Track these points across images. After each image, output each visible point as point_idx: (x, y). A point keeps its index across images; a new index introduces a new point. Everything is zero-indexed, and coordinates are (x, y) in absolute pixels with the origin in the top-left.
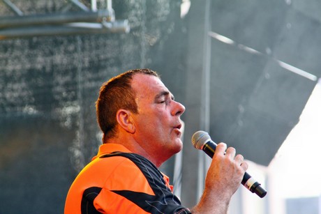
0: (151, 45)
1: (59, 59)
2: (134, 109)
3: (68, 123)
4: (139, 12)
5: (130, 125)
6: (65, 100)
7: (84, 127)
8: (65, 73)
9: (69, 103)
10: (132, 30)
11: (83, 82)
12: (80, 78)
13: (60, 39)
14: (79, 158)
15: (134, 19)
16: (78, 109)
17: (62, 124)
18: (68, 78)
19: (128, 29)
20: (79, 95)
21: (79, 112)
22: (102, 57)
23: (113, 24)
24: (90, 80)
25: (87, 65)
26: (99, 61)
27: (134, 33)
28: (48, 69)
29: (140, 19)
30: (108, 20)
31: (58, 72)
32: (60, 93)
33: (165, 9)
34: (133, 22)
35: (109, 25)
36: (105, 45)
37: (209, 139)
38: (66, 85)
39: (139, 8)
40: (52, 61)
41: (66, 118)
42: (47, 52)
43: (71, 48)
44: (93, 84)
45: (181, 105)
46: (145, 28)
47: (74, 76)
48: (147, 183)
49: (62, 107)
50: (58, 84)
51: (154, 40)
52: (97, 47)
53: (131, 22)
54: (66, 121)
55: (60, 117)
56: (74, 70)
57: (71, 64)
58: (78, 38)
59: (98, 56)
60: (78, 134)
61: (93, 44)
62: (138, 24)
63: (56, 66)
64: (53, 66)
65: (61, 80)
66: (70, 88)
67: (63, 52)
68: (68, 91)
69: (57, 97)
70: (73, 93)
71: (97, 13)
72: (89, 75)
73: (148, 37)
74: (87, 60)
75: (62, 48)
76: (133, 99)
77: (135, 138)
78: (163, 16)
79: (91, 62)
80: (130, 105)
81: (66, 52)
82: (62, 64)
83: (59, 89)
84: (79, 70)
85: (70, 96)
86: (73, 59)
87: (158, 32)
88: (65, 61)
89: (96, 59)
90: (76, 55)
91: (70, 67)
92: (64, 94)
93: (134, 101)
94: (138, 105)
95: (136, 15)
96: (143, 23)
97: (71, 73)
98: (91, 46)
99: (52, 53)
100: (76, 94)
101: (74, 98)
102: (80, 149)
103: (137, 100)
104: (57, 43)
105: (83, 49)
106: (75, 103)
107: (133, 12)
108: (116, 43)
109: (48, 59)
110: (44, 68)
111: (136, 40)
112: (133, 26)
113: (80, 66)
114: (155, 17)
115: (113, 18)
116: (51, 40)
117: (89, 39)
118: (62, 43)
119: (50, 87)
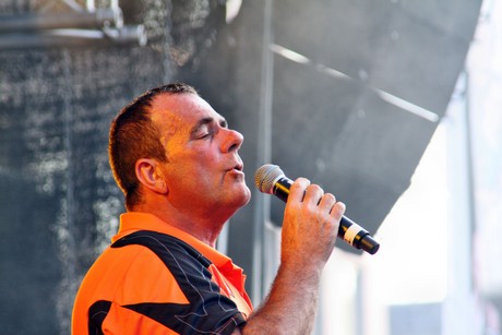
0: (180, 64)
1: (36, 86)
2: (160, 154)
3: (48, 187)
4: (161, 14)
5: (159, 181)
6: (45, 150)
7: (74, 193)
8: (45, 107)
9: (50, 155)
10: (149, 41)
11: (73, 123)
12: (67, 115)
13: (36, 54)
14: (66, 241)
15: (154, 24)
16: (65, 164)
17: (38, 188)
18: (48, 116)
19: (143, 40)
20: (67, 142)
21: (67, 169)
22: (103, 83)
23: (119, 31)
24: (83, 120)
25: (79, 95)
26: (99, 89)
27: (153, 46)
28: (17, 102)
29: (163, 24)
30: (113, 25)
31: (34, 106)
32: (35, 140)
33: (202, 9)
34: (151, 28)
35: (113, 33)
36: (107, 65)
37: (282, 176)
38: (46, 126)
39: (162, 7)
40: (23, 89)
41: (45, 178)
42: (16, 74)
43: (54, 69)
44: (88, 126)
45: (235, 132)
46: (170, 39)
47: (58, 113)
48: (175, 284)
49: (39, 161)
50: (32, 125)
51: (185, 57)
52: (95, 67)
53: (148, 29)
54: (45, 183)
55: (37, 178)
56: (59, 104)
57: (54, 94)
58: (65, 53)
59: (96, 81)
60: (65, 205)
61: (89, 63)
62: (159, 31)
63: (30, 96)
64: (26, 97)
65: (38, 118)
66: (53, 132)
67: (41, 74)
68: (49, 137)
69: (31, 146)
70: (57, 139)
71: (94, 15)
72: (83, 112)
73: (176, 53)
74: (78, 87)
75: (40, 68)
76: (158, 140)
77: (170, 201)
78: (198, 18)
79: (85, 91)
80: (154, 150)
81: (47, 75)
82: (39, 95)
83: (34, 133)
84: (67, 103)
85: (52, 145)
86: (57, 85)
87: (191, 44)
88: (45, 89)
89: (92, 87)
90: (62, 81)
91: (52, 99)
92: (43, 141)
93: (159, 143)
94: (166, 148)
95: (157, 18)
96: (166, 31)
97: (54, 108)
98: (84, 65)
99: (23, 77)
100: (62, 140)
101: (59, 148)
102: (67, 228)
103: (162, 140)
104: (31, 62)
105: (73, 71)
106: (61, 155)
107: (152, 13)
108: (125, 61)
109: (18, 87)
110: (11, 100)
111: (157, 58)
112: (151, 35)
113: (67, 97)
114: (187, 20)
115: (120, 23)
116: (22, 56)
117: (82, 55)
118: (39, 61)
119: (21, 129)
